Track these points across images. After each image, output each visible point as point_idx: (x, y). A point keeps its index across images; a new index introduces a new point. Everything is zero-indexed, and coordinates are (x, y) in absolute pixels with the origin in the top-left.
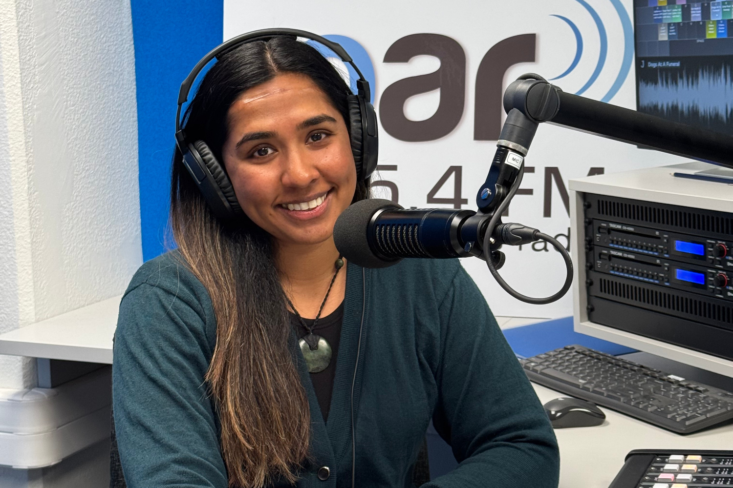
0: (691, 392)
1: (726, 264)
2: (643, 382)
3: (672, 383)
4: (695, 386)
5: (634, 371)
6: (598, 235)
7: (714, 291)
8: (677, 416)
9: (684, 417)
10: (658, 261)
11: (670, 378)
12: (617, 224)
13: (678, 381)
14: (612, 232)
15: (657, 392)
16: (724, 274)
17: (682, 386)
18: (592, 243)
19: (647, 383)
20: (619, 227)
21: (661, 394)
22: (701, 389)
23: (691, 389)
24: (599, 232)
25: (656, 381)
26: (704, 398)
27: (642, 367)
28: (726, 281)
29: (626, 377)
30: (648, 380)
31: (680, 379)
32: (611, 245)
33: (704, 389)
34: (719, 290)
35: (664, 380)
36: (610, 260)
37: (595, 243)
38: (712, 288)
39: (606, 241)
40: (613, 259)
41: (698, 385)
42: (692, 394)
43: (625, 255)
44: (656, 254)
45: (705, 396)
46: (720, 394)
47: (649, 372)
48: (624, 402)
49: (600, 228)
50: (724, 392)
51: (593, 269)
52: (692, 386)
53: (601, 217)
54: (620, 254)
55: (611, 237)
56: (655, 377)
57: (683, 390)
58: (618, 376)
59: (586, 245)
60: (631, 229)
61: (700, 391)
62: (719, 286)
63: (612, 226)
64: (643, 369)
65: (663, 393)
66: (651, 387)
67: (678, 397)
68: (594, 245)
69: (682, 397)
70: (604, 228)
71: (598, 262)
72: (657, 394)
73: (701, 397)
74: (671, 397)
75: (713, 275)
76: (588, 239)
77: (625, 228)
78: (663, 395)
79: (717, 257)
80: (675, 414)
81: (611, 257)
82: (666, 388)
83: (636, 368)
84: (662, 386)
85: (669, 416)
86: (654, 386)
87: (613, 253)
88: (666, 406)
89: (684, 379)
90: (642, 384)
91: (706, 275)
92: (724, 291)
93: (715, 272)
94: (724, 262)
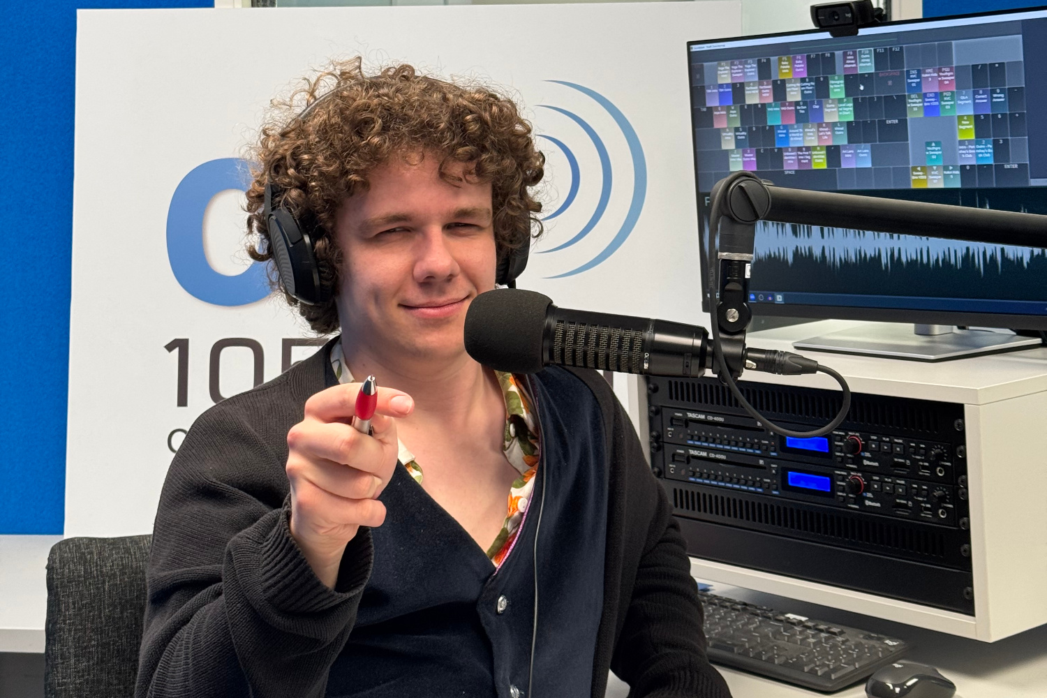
0: (823, 635)
1: (862, 462)
2: (755, 625)
3: (793, 624)
4: (826, 627)
5: (738, 610)
6: (669, 429)
7: (844, 500)
8: (817, 668)
9: (826, 669)
10: (761, 462)
11: (789, 618)
12: (698, 414)
13: (800, 622)
14: (690, 423)
15: (778, 637)
16: (859, 476)
17: (809, 628)
18: (661, 440)
19: (760, 626)
20: (702, 417)
21: (784, 640)
22: (834, 630)
23: (821, 631)
24: (672, 425)
25: (772, 623)
26: (843, 643)
27: (745, 604)
28: (863, 486)
29: (730, 619)
30: (760, 622)
31: (803, 619)
32: (691, 442)
33: (839, 630)
34: (852, 498)
35: (781, 621)
36: (688, 462)
37: (665, 440)
38: (842, 496)
39: (681, 436)
40: (693, 461)
41: (830, 626)
42: (825, 638)
43: (712, 455)
44: (758, 452)
45: (844, 639)
46: (861, 636)
47: (759, 611)
48: (739, 654)
49: (672, 419)
50: (867, 633)
51: (662, 476)
52: (822, 627)
53: (674, 403)
54: (704, 454)
55: (689, 431)
56: (769, 618)
57: (813, 633)
58: (719, 619)
59: (651, 443)
60: (721, 419)
61: (834, 633)
62: (852, 494)
63: (690, 415)
64: (748, 608)
65: (786, 638)
66: (768, 631)
67: (809, 643)
68: (663, 442)
69: (814, 643)
70: (679, 419)
71: (671, 466)
72: (778, 639)
73: (839, 642)
74: (799, 643)
75: (843, 478)
76: (654, 433)
77: (710, 418)
78: (788, 641)
79: (848, 453)
80: (812, 665)
81: (689, 459)
82: (789, 631)
83: (739, 607)
84: (782, 630)
85: (806, 669)
86: (772, 630)
87: (692, 452)
88: (798, 655)
89: (807, 619)
90: (755, 628)
91: (833, 478)
92: (860, 500)
93: (845, 473)
94: (858, 460)
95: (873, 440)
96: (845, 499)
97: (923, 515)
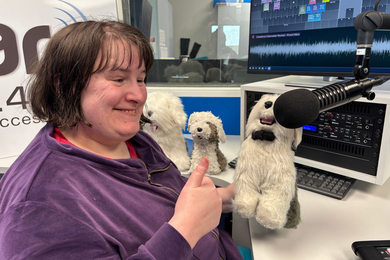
16: (329, 127)
28: (330, 130)
38: (321, 133)
62: (326, 132)
79: (326, 119)
91: (318, 127)
92: (329, 135)
93: (323, 126)
94: (330, 122)
95: (338, 115)
96: (323, 134)
97: (356, 141)
